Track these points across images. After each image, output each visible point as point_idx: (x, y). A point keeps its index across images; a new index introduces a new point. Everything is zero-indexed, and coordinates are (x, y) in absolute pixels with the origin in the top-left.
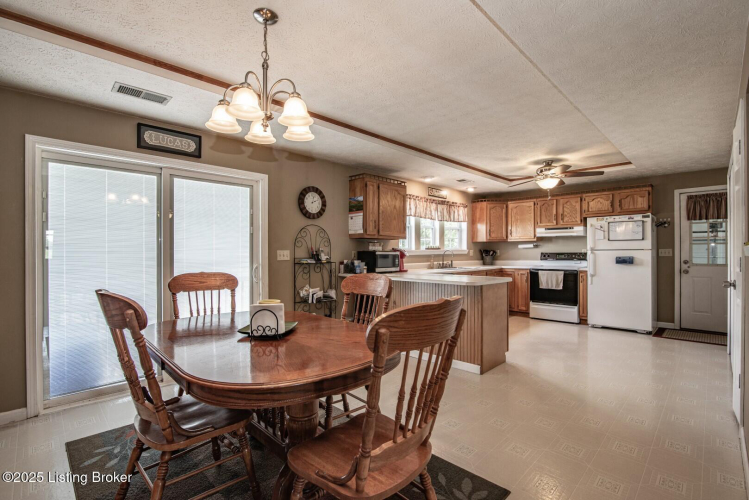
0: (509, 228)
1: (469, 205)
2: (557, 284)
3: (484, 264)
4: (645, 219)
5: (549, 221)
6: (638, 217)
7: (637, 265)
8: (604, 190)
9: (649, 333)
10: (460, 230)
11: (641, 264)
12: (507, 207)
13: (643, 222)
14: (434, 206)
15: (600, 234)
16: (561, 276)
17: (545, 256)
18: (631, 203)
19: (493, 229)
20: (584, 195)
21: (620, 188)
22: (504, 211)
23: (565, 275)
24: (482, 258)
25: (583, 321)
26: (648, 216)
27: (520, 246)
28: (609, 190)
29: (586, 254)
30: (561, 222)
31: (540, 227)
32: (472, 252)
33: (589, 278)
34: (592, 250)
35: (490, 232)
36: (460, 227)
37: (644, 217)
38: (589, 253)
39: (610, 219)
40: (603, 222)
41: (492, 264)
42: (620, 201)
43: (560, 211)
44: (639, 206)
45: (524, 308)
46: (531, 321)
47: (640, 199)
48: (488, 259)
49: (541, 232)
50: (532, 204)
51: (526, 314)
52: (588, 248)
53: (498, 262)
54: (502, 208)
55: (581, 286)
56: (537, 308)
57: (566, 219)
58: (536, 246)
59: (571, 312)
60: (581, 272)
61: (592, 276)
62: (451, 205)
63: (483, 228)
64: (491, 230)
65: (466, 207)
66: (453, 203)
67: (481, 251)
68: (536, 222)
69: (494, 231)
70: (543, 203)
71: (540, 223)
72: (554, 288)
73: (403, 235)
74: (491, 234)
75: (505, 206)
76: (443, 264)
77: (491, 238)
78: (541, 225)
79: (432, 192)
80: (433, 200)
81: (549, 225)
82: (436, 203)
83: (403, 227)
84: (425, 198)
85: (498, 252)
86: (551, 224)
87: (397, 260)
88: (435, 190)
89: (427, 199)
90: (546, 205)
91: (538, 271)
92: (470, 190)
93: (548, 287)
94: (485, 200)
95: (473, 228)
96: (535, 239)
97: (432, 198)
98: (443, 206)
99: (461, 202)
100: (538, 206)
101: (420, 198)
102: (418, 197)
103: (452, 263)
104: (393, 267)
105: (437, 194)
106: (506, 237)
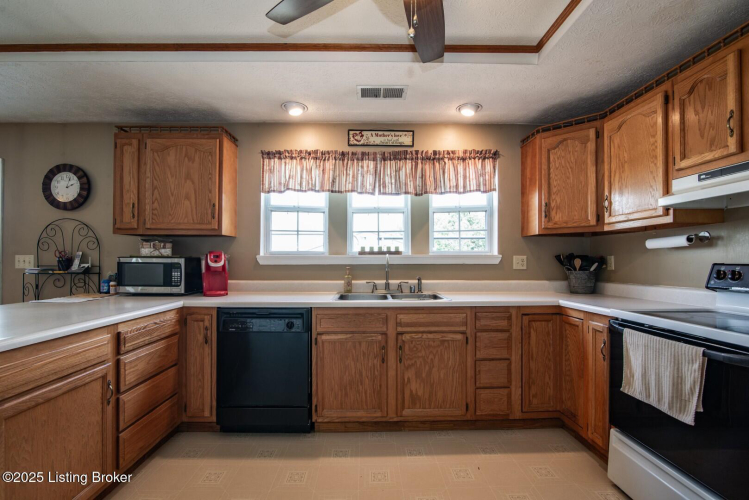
1: (511, 154)
2: (679, 397)
5: (712, 145)
10: (488, 212)
12: (599, 135)
14: (368, 164)
16: (692, 365)
17: (723, 278)
19: (557, 200)
22: (591, 146)
24: (566, 278)
27: (650, 245)
31: (683, 172)
32: (519, 262)
35: (547, 211)
41: (593, 291)
45: (600, 442)
49: (689, 189)
50: (659, 101)
54: (584, 142)
62: (429, 159)
63: (535, 201)
64: (553, 204)
65: (495, 155)
66: (435, 153)
67: (558, 258)
68: (671, 159)
69: (558, 208)
70: (687, 84)
71: (684, 157)
72: (664, 408)
73: (209, 227)
74: (553, 213)
75: (592, 133)
76: (387, 286)
77: (550, 225)
78: (684, 164)
79: (358, 138)
80: (363, 154)
81: (709, 156)
82: (375, 159)
83: (210, 211)
84: (336, 152)
85: (612, 260)
86: (717, 154)
87: (175, 274)
88: (369, 133)
89: (343, 154)
90: (701, 87)
91: (626, 330)
92: (468, 113)
93: (648, 396)
94: (538, 132)
95: (523, 203)
96: (669, 219)
97: (359, 150)
98: (402, 163)
99: (470, 149)
100: (677, 102)
101: (319, 155)
102: (316, 152)
103: (420, 284)
104: (165, 285)
105: (378, 140)
106: (600, 218)
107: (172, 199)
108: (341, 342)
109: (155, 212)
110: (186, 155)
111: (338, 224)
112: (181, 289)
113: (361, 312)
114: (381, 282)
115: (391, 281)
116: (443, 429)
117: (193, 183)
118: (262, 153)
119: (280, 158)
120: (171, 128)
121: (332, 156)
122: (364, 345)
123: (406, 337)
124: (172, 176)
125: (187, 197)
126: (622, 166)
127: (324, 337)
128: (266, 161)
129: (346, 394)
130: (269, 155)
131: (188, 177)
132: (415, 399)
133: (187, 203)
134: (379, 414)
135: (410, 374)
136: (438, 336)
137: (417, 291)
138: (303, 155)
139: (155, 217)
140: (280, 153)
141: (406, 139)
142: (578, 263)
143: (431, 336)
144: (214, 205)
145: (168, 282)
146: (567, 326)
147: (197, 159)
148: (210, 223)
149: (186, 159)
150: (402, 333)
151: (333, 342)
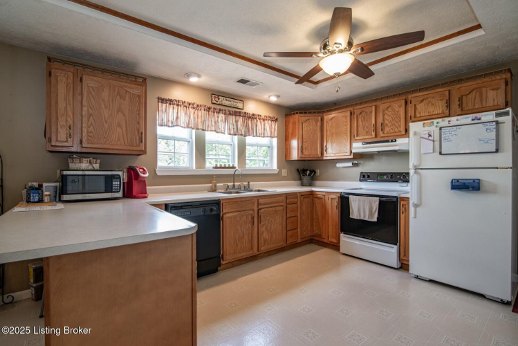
0: (325, 144)
1: (282, 120)
2: (371, 214)
3: (303, 185)
4: (500, 119)
5: (367, 133)
6: (490, 116)
7: (487, 192)
8: (436, 86)
9: (508, 303)
10: (270, 147)
11: (494, 190)
12: (322, 120)
13: (497, 122)
14: (222, 116)
15: (428, 146)
16: (375, 203)
17: (365, 177)
18: (478, 99)
19: (305, 145)
20: (410, 97)
21: (460, 81)
22: (319, 124)
23: (381, 203)
24: (301, 179)
25: (404, 266)
26: (507, 114)
27: (338, 165)
28: (444, 85)
29: (408, 174)
30: (381, 134)
31: (357, 141)
32: (284, 173)
33: (412, 209)
34: (416, 168)
35: (301, 149)
36: (271, 143)
37: (497, 115)
38: (412, 172)
39: (443, 122)
40: (433, 128)
41: (311, 185)
42: (460, 100)
43: (380, 120)
44: (490, 103)
45: (335, 241)
46: (342, 257)
47: (491, 94)
48: (306, 179)
49: (358, 147)
50: (348, 113)
51: (336, 247)
52: (411, 166)
53: (318, 183)
54: (317, 122)
55: (402, 217)
56: (350, 242)
57: (387, 129)
58: (355, 165)
59: (389, 253)
60: (403, 199)
61: (416, 206)
62: (250, 117)
63: (294, 143)
64: (304, 147)
65: (276, 120)
66: (253, 115)
67: (298, 170)
68: (352, 135)
69: (306, 148)
70: (360, 111)
71: (357, 136)
72: (366, 219)
73: (138, 148)
74: (304, 151)
75: (320, 118)
76: (234, 186)
77: (303, 156)
78: (358, 138)
79: (216, 99)
80: (220, 110)
81: (366, 137)
82: (225, 114)
83: (138, 137)
84: (205, 106)
85: (318, 171)
86: (369, 137)
87: (116, 184)
88: (223, 98)
89: (209, 108)
90: (363, 113)
91: (350, 196)
92: (273, 99)
93: (360, 216)
94: (297, 113)
95: (286, 145)
96: (352, 157)
97: (218, 107)
98: (238, 118)
99: (267, 115)
100: (355, 116)
101: (195, 106)
102: (193, 104)
103: (249, 185)
104: (106, 191)
105: (227, 103)
106: (322, 154)
107: (106, 126)
108: (234, 217)
109: (91, 134)
110: (118, 94)
111: (201, 149)
112: (120, 194)
113: (243, 199)
114: (231, 184)
115: (236, 184)
116: (272, 254)
117: (124, 115)
118: (158, 98)
119: (170, 104)
120: (103, 71)
121: (203, 108)
122: (245, 217)
123: (262, 211)
124: (106, 108)
125: (119, 125)
126: (332, 135)
127: (227, 215)
128: (160, 104)
129: (237, 245)
130: (163, 101)
131: (120, 110)
132: (265, 241)
133: (119, 130)
134: (251, 252)
135: (263, 229)
136: (274, 209)
137: (248, 189)
138: (186, 104)
139: (89, 138)
140: (171, 100)
141: (240, 105)
142: (308, 172)
143: (271, 209)
144: (142, 133)
145: (109, 189)
146: (316, 199)
147: (127, 98)
148: (139, 146)
149: (118, 97)
150: (261, 209)
151: (231, 218)
